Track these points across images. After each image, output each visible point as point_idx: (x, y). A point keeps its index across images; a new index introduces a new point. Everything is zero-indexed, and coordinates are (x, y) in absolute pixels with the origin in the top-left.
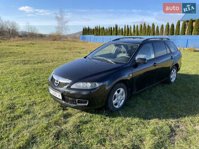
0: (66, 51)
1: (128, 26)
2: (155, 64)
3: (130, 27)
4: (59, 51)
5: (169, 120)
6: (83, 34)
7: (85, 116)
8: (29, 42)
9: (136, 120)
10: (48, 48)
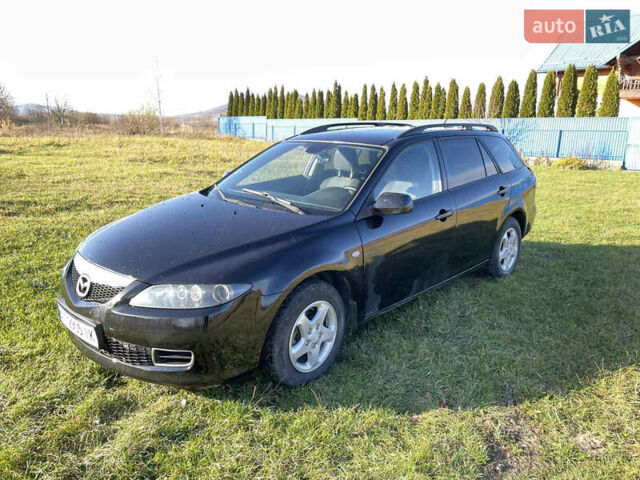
0: (165, 170)
1: (373, 89)
2: (443, 212)
3: (382, 90)
4: (143, 169)
5: (485, 413)
6: (230, 115)
7: (186, 408)
8: (46, 140)
9: (371, 416)
10: (105, 161)
